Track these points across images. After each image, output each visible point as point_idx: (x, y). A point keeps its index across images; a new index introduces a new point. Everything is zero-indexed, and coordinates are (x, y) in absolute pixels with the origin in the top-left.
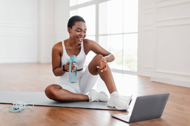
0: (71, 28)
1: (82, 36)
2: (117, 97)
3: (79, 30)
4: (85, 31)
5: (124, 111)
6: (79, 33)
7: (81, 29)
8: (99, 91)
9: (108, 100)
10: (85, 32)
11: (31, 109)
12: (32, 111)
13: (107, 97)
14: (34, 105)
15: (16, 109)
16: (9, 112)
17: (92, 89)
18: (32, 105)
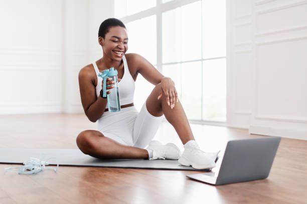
0: (104, 38)
1: (121, 49)
2: (195, 149)
3: (117, 40)
4: (126, 41)
5: (207, 171)
6: (116, 45)
7: (119, 38)
8: (164, 143)
9: (180, 156)
10: (125, 43)
11: (54, 170)
12: (55, 172)
13: (179, 151)
14: (60, 165)
15: (28, 170)
16: (19, 174)
17: (154, 139)
18: (56, 165)
